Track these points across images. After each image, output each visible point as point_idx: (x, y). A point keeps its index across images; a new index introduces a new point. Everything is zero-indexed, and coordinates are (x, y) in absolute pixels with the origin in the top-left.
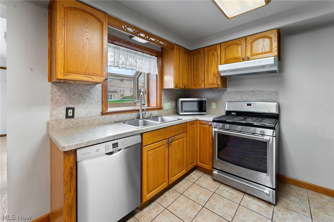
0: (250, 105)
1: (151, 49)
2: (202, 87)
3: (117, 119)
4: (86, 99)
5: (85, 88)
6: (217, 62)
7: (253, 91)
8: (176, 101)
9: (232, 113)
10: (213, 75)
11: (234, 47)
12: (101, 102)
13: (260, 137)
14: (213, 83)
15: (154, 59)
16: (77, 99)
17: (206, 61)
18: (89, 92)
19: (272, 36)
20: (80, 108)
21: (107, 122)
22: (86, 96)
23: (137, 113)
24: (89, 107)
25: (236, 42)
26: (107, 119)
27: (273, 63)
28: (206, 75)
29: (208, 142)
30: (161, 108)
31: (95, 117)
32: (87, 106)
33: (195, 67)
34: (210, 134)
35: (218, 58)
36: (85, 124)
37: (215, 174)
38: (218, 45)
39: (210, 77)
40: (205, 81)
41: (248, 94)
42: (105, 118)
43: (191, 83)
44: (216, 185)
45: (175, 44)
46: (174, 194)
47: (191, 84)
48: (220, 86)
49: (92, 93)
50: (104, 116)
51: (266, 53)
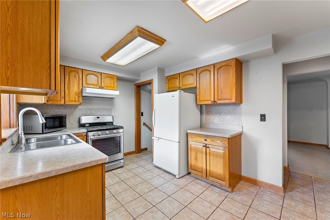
0: (99, 118)
2: (62, 103)
6: (79, 84)
7: (99, 109)
9: (86, 125)
10: (75, 94)
11: (92, 76)
14: (75, 101)
19: (114, 78)
25: (95, 74)
27: (119, 94)
28: (67, 92)
38: (80, 70)
39: (71, 94)
40: (66, 98)
41: (95, 111)
48: (81, 104)
51: (112, 87)
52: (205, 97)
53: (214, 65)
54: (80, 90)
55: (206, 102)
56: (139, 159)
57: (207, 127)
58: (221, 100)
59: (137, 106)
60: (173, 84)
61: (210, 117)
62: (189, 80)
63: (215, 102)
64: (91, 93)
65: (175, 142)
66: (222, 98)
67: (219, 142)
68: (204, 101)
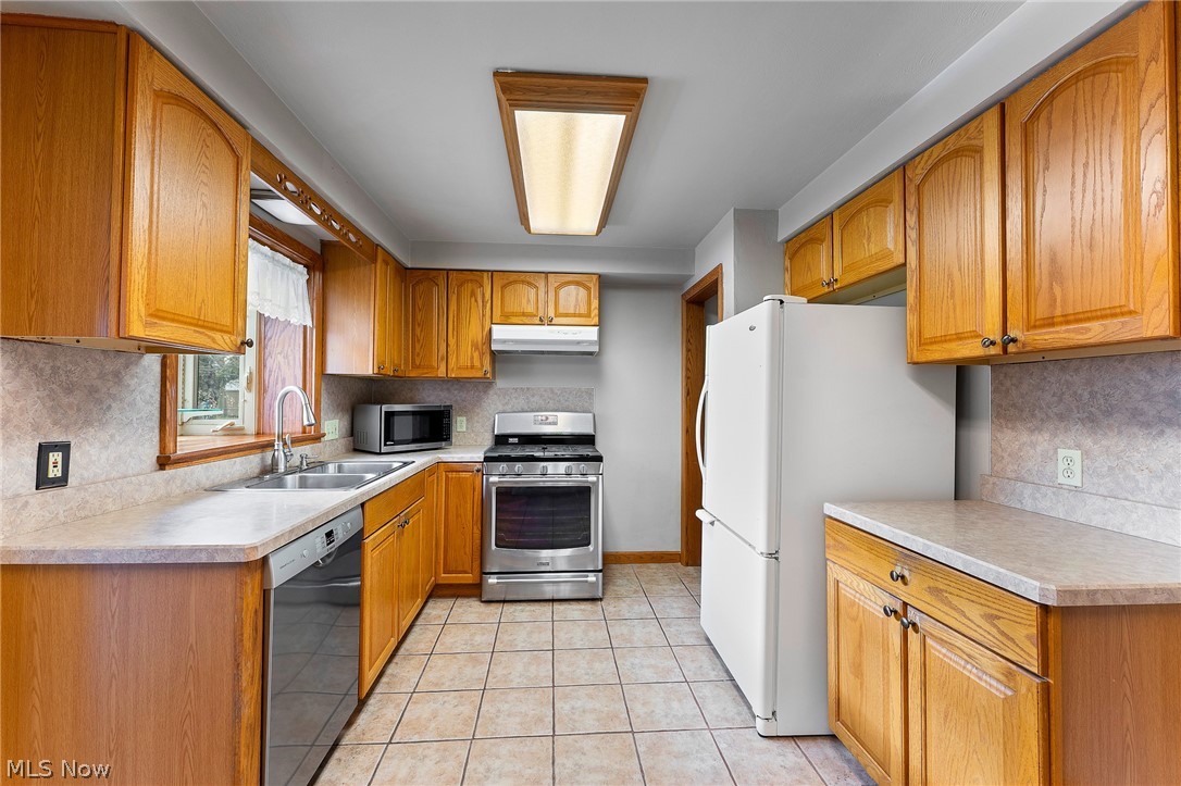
1: (299, 244)
2: (442, 373)
3: (207, 479)
4: (109, 407)
5: (109, 367)
6: (483, 315)
8: (350, 412)
9: (511, 440)
10: (472, 346)
11: (522, 288)
12: (158, 420)
13: (580, 478)
14: (472, 367)
15: (302, 274)
16: (79, 410)
17: (453, 307)
18: (120, 380)
19: (591, 285)
20: (90, 445)
21: (178, 491)
22: (109, 395)
23: (260, 455)
24: (118, 438)
25: (528, 278)
26: (178, 482)
28: (452, 341)
29: (469, 514)
30: (318, 438)
31: (141, 478)
32: (112, 436)
33: (419, 318)
34: (476, 493)
35: (484, 306)
36: (111, 507)
37: (493, 585)
38: (485, 274)
39: (463, 349)
40: (450, 360)
42: (173, 478)
43: (406, 360)
44: (495, 609)
45: (377, 245)
46: (412, 662)
47: (406, 364)
48: (488, 376)
49: (129, 386)
50: (169, 472)
51: (580, 315)
52: (948, 317)
53: (1003, 106)
54: (485, 333)
55: (953, 345)
56: (678, 586)
57: (1002, 499)
58: (1053, 325)
59: (688, 378)
60: (809, 269)
61: (1025, 437)
62: (869, 237)
63: (1009, 341)
64: (512, 341)
65: (754, 548)
66: (1058, 312)
67: (974, 612)
68: (945, 339)
